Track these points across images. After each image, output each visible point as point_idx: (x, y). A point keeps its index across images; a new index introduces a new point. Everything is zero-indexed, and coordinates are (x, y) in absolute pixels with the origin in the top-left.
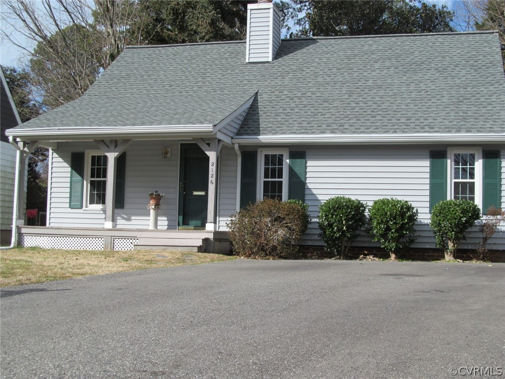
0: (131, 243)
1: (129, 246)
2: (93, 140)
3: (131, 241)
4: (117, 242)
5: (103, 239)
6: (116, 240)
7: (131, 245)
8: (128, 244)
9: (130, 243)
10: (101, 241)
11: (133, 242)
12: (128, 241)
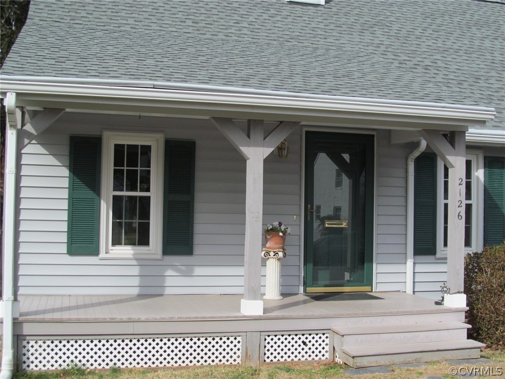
0: (304, 343)
1: (299, 349)
2: (207, 118)
3: (303, 338)
4: (272, 343)
5: (239, 339)
6: (268, 339)
7: (303, 346)
8: (296, 346)
9: (300, 342)
10: (235, 342)
11: (307, 341)
12: (296, 338)
